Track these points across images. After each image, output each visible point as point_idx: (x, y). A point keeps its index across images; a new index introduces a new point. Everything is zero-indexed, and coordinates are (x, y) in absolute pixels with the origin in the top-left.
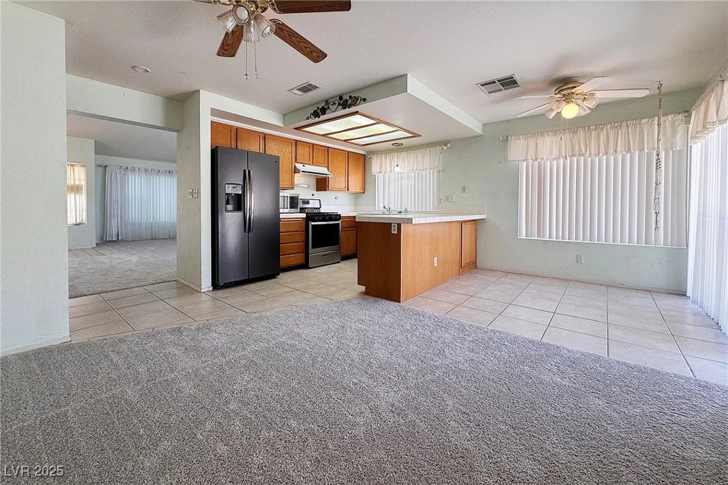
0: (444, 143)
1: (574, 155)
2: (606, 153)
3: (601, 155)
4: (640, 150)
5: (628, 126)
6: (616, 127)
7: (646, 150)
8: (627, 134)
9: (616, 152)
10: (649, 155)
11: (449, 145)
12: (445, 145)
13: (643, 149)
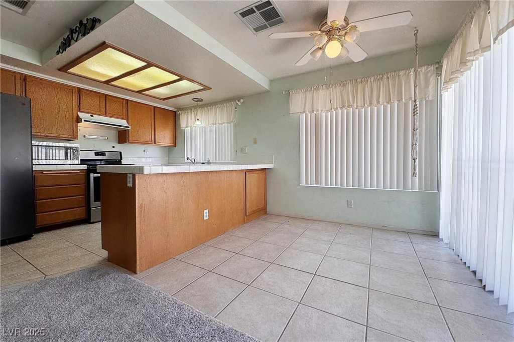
0: (238, 98)
1: (344, 106)
2: (371, 104)
3: (366, 106)
4: (399, 101)
5: (388, 78)
6: (379, 79)
7: (404, 100)
8: (387, 85)
9: (378, 102)
10: (406, 105)
11: (242, 101)
12: (239, 101)
13: (402, 99)
